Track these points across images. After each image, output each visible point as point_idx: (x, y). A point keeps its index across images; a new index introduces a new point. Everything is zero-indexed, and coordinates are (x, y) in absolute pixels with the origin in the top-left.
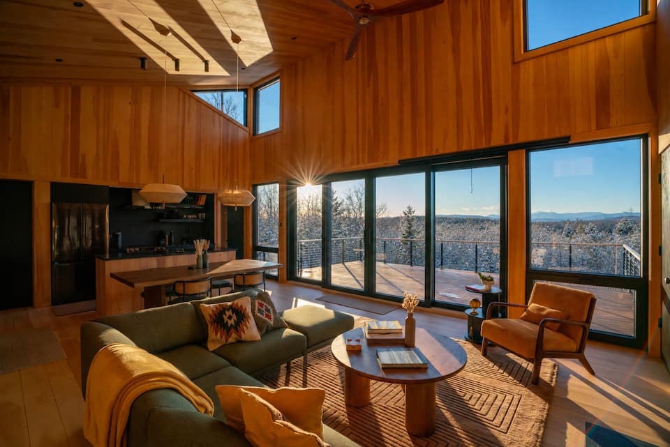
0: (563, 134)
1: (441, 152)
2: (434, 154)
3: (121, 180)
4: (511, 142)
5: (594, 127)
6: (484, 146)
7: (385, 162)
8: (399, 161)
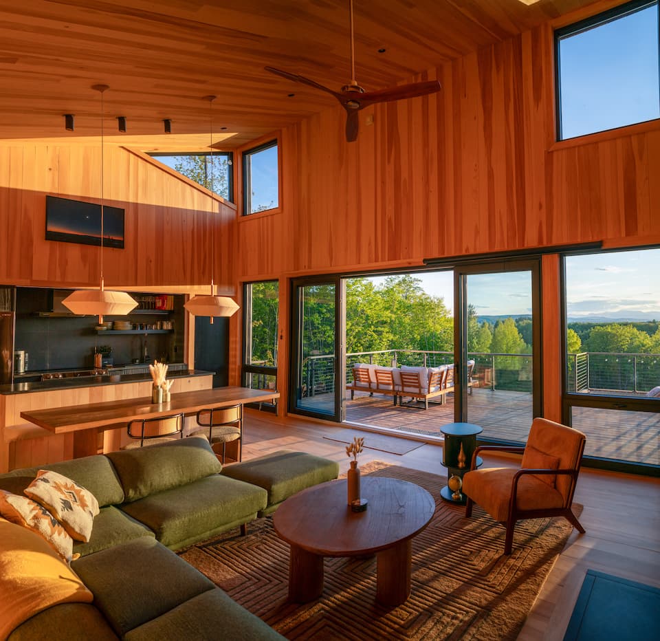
0: (596, 239)
1: (472, 252)
2: (464, 253)
3: (35, 277)
4: (545, 244)
5: (623, 234)
6: (517, 247)
7: (408, 260)
8: (425, 261)
